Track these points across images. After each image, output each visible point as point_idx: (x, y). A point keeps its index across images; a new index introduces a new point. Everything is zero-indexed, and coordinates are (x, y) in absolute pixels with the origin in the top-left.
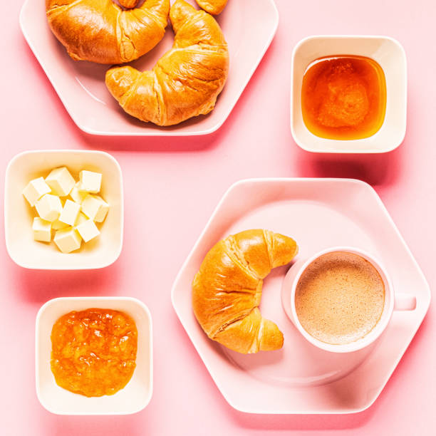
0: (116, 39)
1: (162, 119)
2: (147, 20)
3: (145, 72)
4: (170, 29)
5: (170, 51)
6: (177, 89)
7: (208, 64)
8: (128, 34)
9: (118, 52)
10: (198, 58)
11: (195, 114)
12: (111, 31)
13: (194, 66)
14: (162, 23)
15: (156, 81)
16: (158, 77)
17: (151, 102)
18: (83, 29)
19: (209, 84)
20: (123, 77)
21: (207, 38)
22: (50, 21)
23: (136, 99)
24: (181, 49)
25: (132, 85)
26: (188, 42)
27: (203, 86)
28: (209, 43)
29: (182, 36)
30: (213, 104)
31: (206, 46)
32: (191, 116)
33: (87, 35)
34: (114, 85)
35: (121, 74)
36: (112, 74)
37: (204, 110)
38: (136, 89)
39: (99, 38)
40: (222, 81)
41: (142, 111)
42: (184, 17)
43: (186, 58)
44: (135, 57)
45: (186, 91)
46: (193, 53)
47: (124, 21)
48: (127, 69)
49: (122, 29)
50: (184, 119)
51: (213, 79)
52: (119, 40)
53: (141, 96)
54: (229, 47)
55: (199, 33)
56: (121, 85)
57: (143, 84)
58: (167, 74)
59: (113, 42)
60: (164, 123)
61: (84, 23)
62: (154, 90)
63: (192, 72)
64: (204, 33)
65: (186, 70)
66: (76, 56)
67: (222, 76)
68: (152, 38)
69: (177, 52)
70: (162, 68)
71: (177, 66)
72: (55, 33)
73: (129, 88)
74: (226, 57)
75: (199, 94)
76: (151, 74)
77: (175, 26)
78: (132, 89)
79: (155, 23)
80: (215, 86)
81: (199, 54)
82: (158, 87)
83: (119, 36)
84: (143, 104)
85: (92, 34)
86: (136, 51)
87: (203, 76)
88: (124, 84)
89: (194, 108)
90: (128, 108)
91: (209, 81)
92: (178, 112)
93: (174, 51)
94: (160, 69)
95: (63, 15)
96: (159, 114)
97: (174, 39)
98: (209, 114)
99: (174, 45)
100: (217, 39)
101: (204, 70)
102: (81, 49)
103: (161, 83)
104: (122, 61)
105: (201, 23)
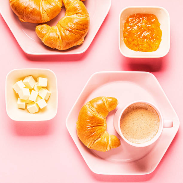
0: (40, 12)
1: (61, 47)
2: (53, 4)
3: (53, 27)
4: (64, 8)
5: (64, 17)
6: (67, 34)
7: (80, 23)
8: (46, 10)
9: (41, 18)
10: (76, 20)
11: (75, 45)
12: (38, 9)
13: (74, 24)
14: (60, 5)
15: (58, 31)
16: (59, 29)
17: (56, 40)
18: (25, 8)
19: (81, 32)
20: (43, 29)
21: (80, 11)
22: (11, 5)
23: (49, 39)
24: (69, 17)
25: (47, 32)
26: (71, 13)
27: (79, 33)
28: (81, 14)
29: (69, 11)
30: (83, 40)
31: (79, 15)
32: (73, 46)
33: (28, 11)
34: (39, 33)
35: (42, 28)
36: (38, 28)
37: (79, 43)
38: (49, 34)
39: (33, 12)
40: (87, 30)
41: (52, 44)
42: (70, 2)
43: (71, 20)
44: (49, 20)
45: (71, 35)
46: (74, 18)
47: (43, 4)
48: (45, 26)
49: (43, 8)
50: (70, 47)
51: (83, 30)
52: (41, 13)
53: (51, 37)
54: (90, 15)
55: (77, 9)
56: (42, 32)
57: (52, 32)
58: (63, 27)
59: (39, 14)
60: (62, 49)
61: (26, 5)
62: (57, 35)
63: (73, 26)
64: (79, 9)
65: (71, 25)
66: (23, 20)
67: (87, 28)
68: (55, 12)
69: (67, 18)
70: (61, 25)
71: (67, 24)
72: (13, 10)
73: (46, 34)
74: (88, 20)
75: (77, 36)
76: (55, 27)
77: (66, 6)
78: (48, 34)
79: (57, 5)
80: (84, 33)
81: (77, 18)
82: (59, 33)
83: (41, 11)
84: (52, 41)
85: (30, 10)
86: (49, 18)
87: (78, 28)
88: (44, 32)
89: (75, 42)
90: (46, 43)
91: (81, 30)
92: (68, 44)
93: (65, 17)
94: (60, 25)
95: (17, 2)
96: (60, 45)
97: (65, 12)
98: (81, 45)
99: (65, 15)
100: (84, 12)
101: (79, 25)
102: (25, 17)
103: (60, 31)
104: (43, 22)
105: (77, 5)
